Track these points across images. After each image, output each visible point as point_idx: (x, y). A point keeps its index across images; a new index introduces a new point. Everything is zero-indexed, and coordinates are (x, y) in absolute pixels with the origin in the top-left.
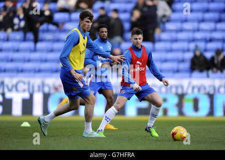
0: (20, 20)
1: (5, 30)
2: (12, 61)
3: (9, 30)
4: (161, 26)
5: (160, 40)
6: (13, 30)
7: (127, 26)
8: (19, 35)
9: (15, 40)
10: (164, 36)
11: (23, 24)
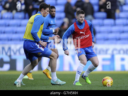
0: (22, 4)
1: (12, 12)
2: (16, 33)
3: (14, 12)
4: (120, 8)
5: (119, 18)
6: (17, 11)
7: (96, 8)
8: (21, 15)
9: (19, 18)
10: (122, 15)
11: (23, 7)
